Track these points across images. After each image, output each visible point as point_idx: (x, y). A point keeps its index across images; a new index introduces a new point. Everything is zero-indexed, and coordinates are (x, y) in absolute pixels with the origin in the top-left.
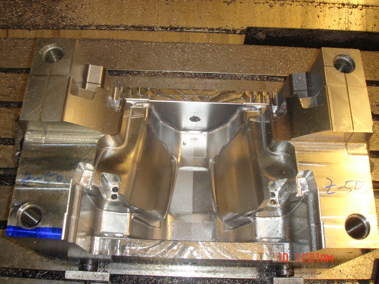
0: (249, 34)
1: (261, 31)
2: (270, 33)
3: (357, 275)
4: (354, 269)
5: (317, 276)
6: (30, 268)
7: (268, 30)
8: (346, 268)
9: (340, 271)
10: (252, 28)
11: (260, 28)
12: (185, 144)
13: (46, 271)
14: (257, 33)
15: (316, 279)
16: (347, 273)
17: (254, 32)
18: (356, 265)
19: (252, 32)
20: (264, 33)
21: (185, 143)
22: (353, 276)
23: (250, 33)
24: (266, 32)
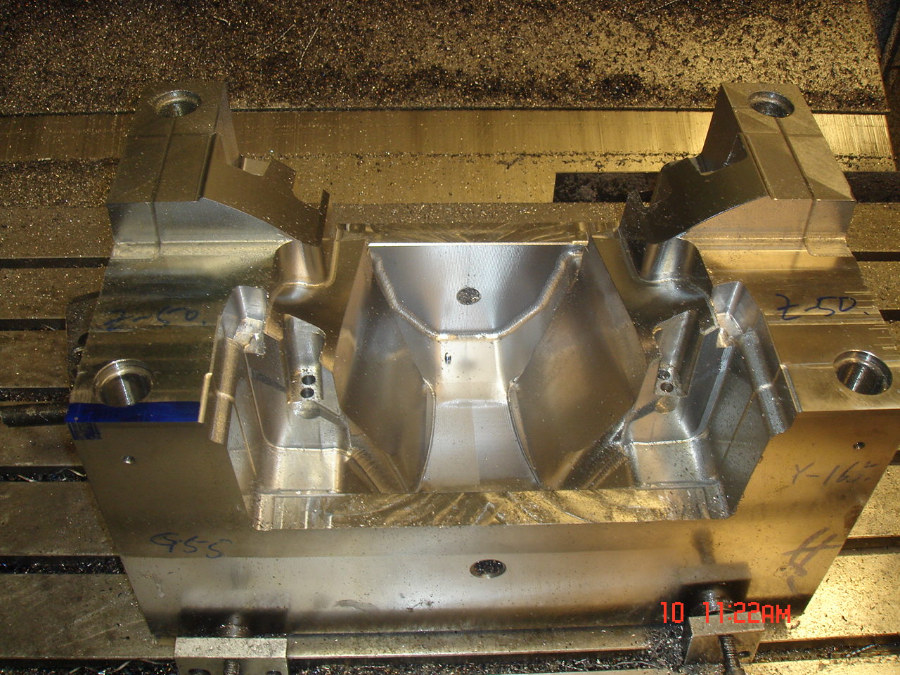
0: (561, 191)
1: (586, 183)
2: (607, 185)
3: (884, 625)
4: (874, 613)
5: (790, 633)
6: (81, 656)
7: (600, 179)
8: (855, 611)
9: (843, 617)
10: (568, 175)
11: (584, 174)
12: (450, 358)
13: (122, 661)
14: (579, 188)
15: (789, 638)
16: (860, 622)
17: (572, 184)
18: (877, 604)
19: (567, 186)
20: (592, 188)
21: (448, 356)
22: (877, 628)
23: (564, 188)
24: (598, 183)
